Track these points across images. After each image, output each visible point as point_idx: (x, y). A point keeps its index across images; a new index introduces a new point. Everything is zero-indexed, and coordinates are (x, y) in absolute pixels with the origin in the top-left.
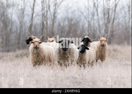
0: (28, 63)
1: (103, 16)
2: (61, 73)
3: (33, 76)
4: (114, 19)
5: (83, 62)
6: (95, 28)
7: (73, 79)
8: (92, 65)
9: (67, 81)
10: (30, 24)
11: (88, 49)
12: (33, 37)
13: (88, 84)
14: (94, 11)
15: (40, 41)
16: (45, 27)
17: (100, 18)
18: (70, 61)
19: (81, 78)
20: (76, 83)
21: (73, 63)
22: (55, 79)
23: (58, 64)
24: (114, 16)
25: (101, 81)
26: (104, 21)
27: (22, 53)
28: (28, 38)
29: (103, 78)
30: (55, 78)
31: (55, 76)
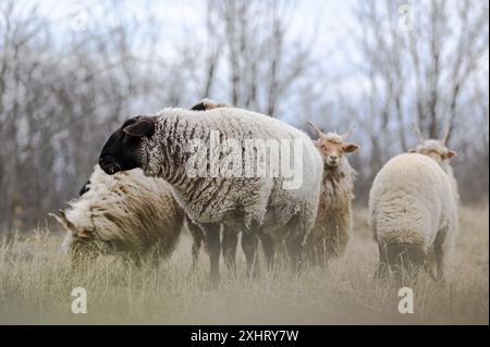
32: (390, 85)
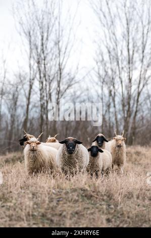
0: (22, 171)
1: (121, 108)
2: (65, 183)
3: (28, 187)
4: (136, 112)
5: (95, 169)
6: (111, 124)
7: (82, 192)
8: (107, 173)
9: (74, 194)
10: (25, 118)
11: (102, 152)
12: (28, 135)
13: (102, 198)
14: (109, 101)
15: (38, 142)
16: (45, 122)
17: (117, 110)
18: (77, 168)
19: (93, 190)
20: (86, 196)
21: (82, 170)
22: (59, 192)
23: (61, 171)
24: (137, 107)
25: (119, 194)
26: (123, 115)
27: (15, 157)
28: (22, 138)
29: (121, 190)
30: (58, 190)
31: (58, 188)
32: (110, 92)
